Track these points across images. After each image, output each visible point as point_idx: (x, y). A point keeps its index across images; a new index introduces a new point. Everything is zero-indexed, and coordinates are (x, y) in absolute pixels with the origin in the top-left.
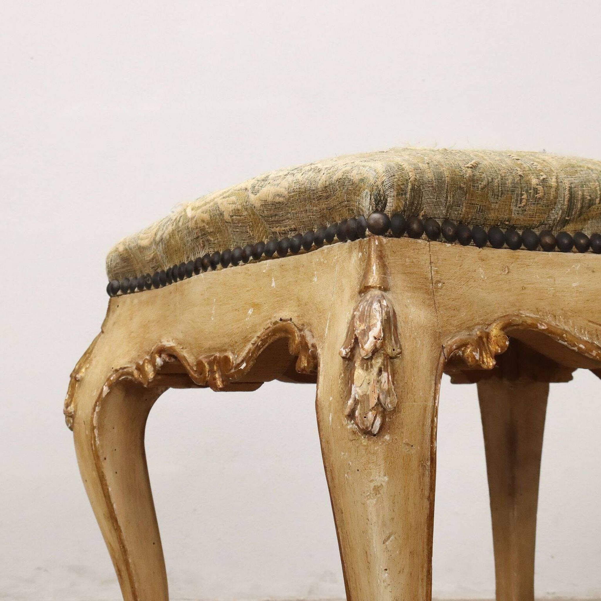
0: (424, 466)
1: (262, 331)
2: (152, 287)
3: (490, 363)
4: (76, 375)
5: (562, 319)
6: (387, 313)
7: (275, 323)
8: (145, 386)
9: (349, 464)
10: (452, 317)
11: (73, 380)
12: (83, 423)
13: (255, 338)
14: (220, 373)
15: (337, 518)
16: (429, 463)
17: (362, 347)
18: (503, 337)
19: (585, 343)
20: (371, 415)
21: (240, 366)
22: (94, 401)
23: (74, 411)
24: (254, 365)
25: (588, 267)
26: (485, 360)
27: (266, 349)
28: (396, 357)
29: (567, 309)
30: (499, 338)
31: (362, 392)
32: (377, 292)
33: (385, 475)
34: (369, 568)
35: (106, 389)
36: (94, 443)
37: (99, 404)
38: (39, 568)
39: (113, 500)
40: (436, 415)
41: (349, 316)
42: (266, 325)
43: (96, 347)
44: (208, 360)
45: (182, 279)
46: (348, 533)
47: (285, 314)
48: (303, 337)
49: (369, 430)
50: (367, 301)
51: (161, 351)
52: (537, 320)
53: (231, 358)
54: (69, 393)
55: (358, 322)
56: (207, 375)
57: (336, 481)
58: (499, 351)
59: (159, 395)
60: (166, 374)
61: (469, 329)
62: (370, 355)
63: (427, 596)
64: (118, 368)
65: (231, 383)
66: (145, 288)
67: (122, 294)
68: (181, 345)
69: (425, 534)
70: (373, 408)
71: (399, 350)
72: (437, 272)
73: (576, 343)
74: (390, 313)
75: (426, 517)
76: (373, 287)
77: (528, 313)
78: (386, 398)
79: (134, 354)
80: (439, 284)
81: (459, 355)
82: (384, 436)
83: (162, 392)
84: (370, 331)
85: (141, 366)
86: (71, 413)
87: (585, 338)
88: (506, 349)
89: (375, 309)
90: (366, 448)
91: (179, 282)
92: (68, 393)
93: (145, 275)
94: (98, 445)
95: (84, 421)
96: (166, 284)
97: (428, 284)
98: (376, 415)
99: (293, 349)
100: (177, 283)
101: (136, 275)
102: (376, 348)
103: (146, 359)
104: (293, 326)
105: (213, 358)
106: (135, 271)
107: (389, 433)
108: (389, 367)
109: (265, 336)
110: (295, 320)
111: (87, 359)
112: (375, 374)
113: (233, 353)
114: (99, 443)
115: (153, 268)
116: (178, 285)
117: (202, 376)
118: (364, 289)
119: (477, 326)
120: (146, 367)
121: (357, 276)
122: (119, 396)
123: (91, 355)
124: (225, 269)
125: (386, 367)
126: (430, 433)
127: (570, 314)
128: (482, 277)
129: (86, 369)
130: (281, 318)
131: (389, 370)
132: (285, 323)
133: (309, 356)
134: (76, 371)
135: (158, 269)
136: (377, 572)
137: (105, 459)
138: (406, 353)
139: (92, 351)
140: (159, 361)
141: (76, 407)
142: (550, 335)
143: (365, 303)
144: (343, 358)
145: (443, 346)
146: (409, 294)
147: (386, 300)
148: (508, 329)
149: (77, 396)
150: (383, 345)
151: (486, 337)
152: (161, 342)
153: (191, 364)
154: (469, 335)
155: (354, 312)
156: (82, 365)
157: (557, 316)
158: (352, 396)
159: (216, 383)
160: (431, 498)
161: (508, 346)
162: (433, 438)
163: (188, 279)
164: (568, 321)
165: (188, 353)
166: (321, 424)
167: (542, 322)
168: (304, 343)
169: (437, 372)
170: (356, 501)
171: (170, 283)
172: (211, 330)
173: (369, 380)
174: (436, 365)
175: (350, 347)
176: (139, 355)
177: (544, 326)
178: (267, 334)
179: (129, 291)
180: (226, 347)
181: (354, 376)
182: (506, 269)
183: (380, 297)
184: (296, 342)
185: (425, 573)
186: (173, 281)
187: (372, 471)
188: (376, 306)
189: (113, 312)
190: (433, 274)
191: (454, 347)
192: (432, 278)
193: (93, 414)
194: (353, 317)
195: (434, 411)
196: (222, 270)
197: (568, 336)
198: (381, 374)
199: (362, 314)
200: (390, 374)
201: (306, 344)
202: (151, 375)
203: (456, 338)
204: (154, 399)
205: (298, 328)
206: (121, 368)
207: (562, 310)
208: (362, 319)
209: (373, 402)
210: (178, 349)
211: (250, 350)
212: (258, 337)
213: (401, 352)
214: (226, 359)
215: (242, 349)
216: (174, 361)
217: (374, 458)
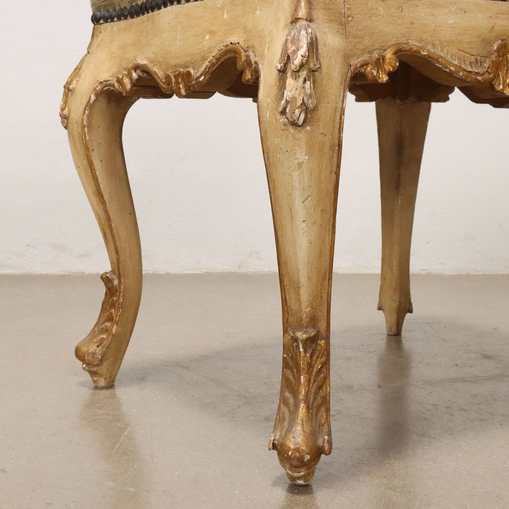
0: (333, 150)
1: (216, 52)
2: (129, 17)
3: (384, 78)
4: (69, 86)
5: (439, 48)
6: (312, 38)
7: (227, 46)
8: (124, 95)
9: (281, 147)
10: (358, 43)
11: (66, 90)
12: (76, 123)
13: (211, 58)
14: (184, 85)
15: (271, 186)
16: (337, 148)
17: (293, 63)
18: (395, 59)
19: (455, 66)
20: (297, 112)
21: (199, 78)
22: (84, 106)
23: (68, 114)
24: (210, 78)
25: (461, 8)
26: (381, 76)
27: (219, 65)
28: (317, 71)
29: (444, 40)
30: (391, 60)
31: (292, 95)
32: (304, 23)
33: (306, 155)
34: (292, 220)
35: (93, 97)
36: (85, 138)
37: (88, 108)
38: (28, 245)
39: (100, 181)
40: (343, 114)
41: (283, 40)
42: (220, 47)
43: (84, 64)
44: (174, 75)
45: (153, 11)
46: (278, 196)
47: (234, 39)
48: (248, 56)
49: (296, 122)
50: (297, 29)
51: (136, 68)
52: (421, 47)
53: (192, 72)
54: (64, 100)
55: (290, 45)
56: (173, 86)
57: (271, 160)
58: (391, 70)
59: (133, 103)
60: (140, 86)
61: (370, 52)
62: (298, 68)
63: (332, 241)
64: (102, 80)
65: (192, 92)
66: (122, 18)
67: (104, 22)
68: (152, 63)
69: (332, 198)
70: (299, 107)
71: (319, 66)
72: (349, 9)
73: (448, 66)
74: (314, 38)
75: (333, 186)
76: (301, 19)
77: (414, 42)
78: (308, 100)
79: (115, 70)
80: (349, 18)
81: (362, 72)
82: (306, 127)
83: (136, 101)
84: (298, 51)
85: (121, 79)
86: (66, 115)
87: (455, 63)
88: (396, 68)
89: (303, 35)
90: (293, 135)
91: (151, 14)
92: (62, 100)
93: (123, 8)
94: (88, 139)
95: (76, 122)
96: (140, 15)
97: (342, 18)
98: (301, 112)
99: (240, 66)
100: (149, 14)
101: (115, 7)
102: (303, 64)
103: (125, 74)
104: (241, 48)
105: (178, 72)
106: (114, 4)
107: (310, 125)
108: (311, 78)
109: (219, 56)
110: (242, 44)
111: (77, 74)
112: (301, 82)
113: (194, 69)
114: (88, 138)
115: (129, 2)
116: (150, 16)
117: (169, 86)
118: (295, 20)
119: (376, 51)
120: (124, 80)
121: (290, 10)
122: (103, 103)
123: (80, 70)
124: (188, 4)
125: (309, 78)
126: (339, 127)
127: (445, 44)
128: (382, 13)
129: (77, 81)
130: (231, 42)
131: (311, 80)
132: (234, 46)
133: (252, 71)
134: (69, 83)
135: (133, 3)
136: (298, 222)
137: (93, 150)
138: (324, 68)
139: (80, 68)
140: (135, 75)
141: (69, 111)
142: (429, 59)
143: (296, 31)
144: (279, 71)
145: (350, 64)
146: (328, 25)
147: (311, 28)
148: (399, 54)
149: (70, 102)
150: (307, 61)
151: (382, 59)
152: (136, 61)
153: (160, 78)
154: (370, 57)
155: (287, 37)
156: (73, 79)
157: (435, 46)
158: (285, 98)
159: (180, 92)
160: (338, 172)
161: (398, 66)
162: (340, 130)
163: (158, 11)
164: (443, 49)
165: (158, 69)
166: (261, 119)
167: (424, 49)
168: (248, 61)
169: (345, 83)
170: (285, 173)
171: (143, 14)
172: (177, 51)
173: (297, 87)
174: (345, 78)
175: (283, 62)
176: (118, 71)
177: (425, 52)
178: (220, 54)
179: (109, 21)
180: (188, 64)
181: (286, 83)
182: (400, 8)
183: (307, 26)
184: (243, 60)
185: (331, 226)
186: (145, 13)
187: (297, 151)
188: (303, 32)
189: (96, 37)
190: (345, 10)
191: (359, 65)
192: (345, 13)
193: (83, 116)
194: (287, 40)
195: (342, 111)
196: (186, 4)
197: (443, 61)
198: (306, 83)
199: (293, 38)
200: (312, 82)
201: (250, 62)
202: (128, 86)
203: (360, 59)
204: (129, 106)
205: (244, 49)
206: (104, 81)
207: (440, 40)
208: (293, 42)
209: (299, 102)
210: (150, 66)
211: (207, 66)
212: (214, 57)
213: (321, 67)
214: (189, 73)
215: (201, 66)
216: (146, 76)
217: (299, 142)
